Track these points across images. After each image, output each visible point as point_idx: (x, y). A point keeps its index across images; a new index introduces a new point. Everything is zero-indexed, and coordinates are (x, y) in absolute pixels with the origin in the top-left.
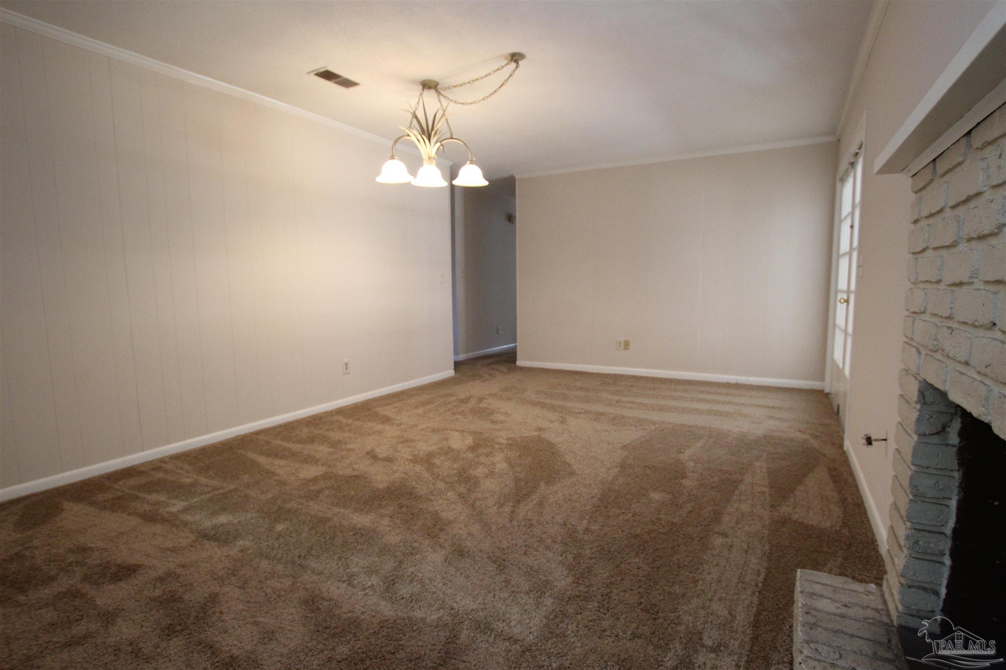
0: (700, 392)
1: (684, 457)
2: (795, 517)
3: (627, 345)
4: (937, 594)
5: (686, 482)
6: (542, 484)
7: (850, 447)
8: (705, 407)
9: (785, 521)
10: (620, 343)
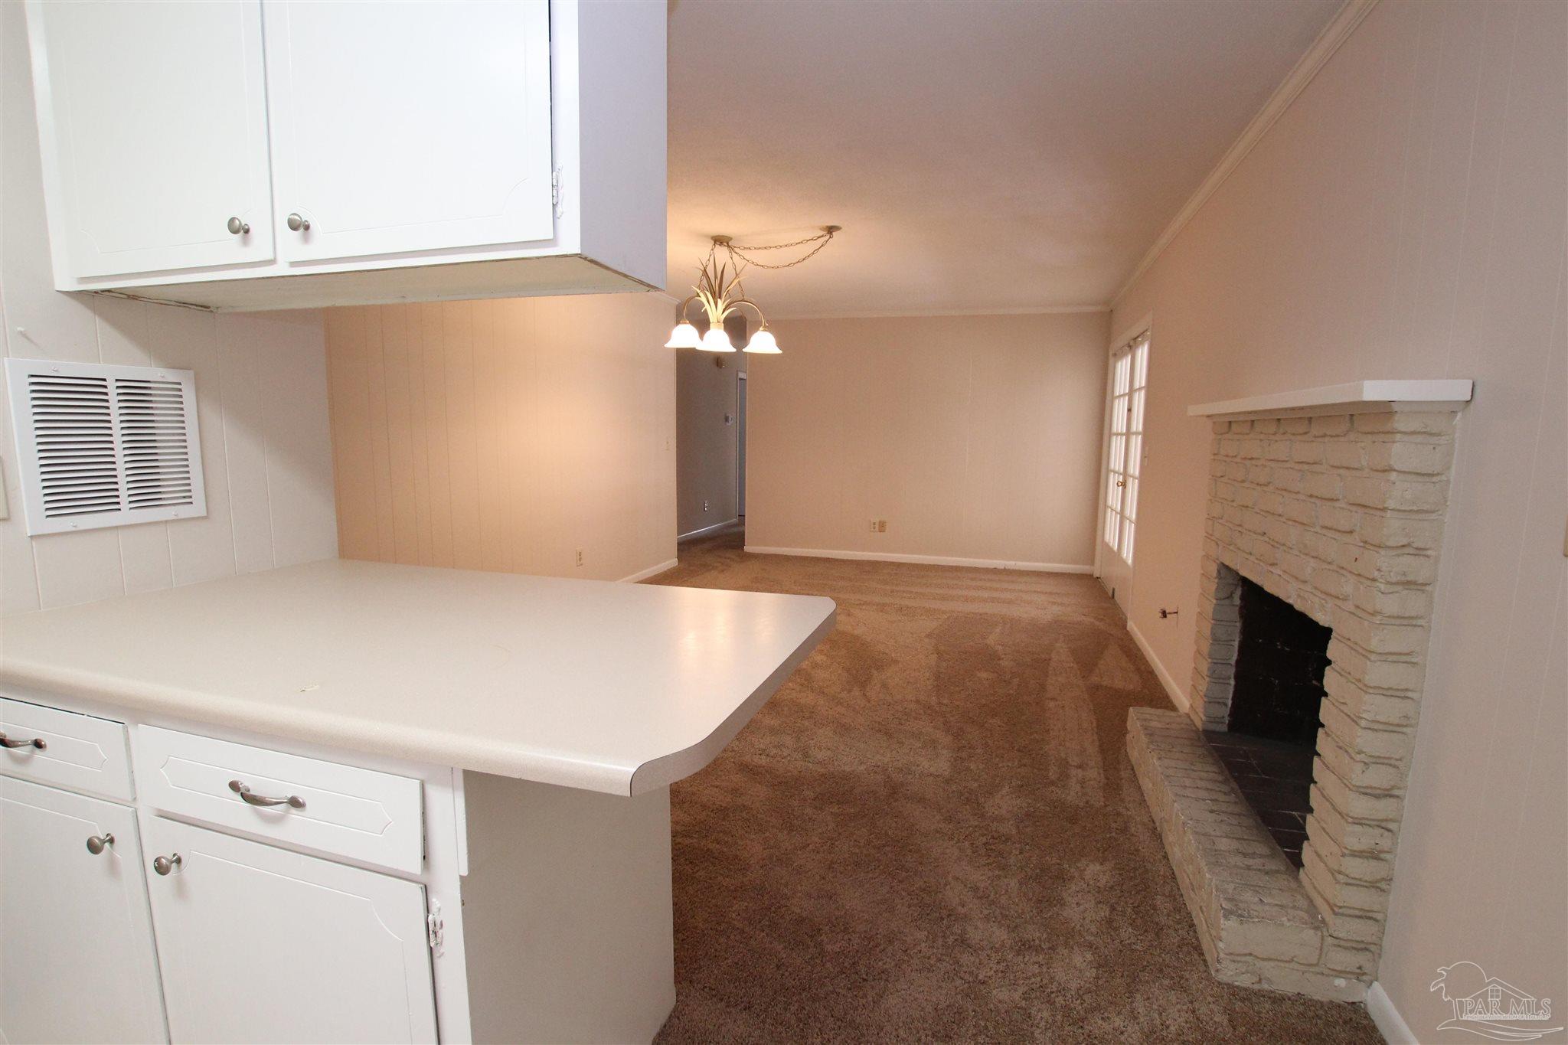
0: (972, 579)
1: (991, 640)
2: (1104, 683)
3: (882, 526)
4: (1226, 705)
5: (1004, 663)
6: (875, 673)
7: (1133, 626)
8: (986, 594)
9: (1097, 687)
10: (874, 524)
